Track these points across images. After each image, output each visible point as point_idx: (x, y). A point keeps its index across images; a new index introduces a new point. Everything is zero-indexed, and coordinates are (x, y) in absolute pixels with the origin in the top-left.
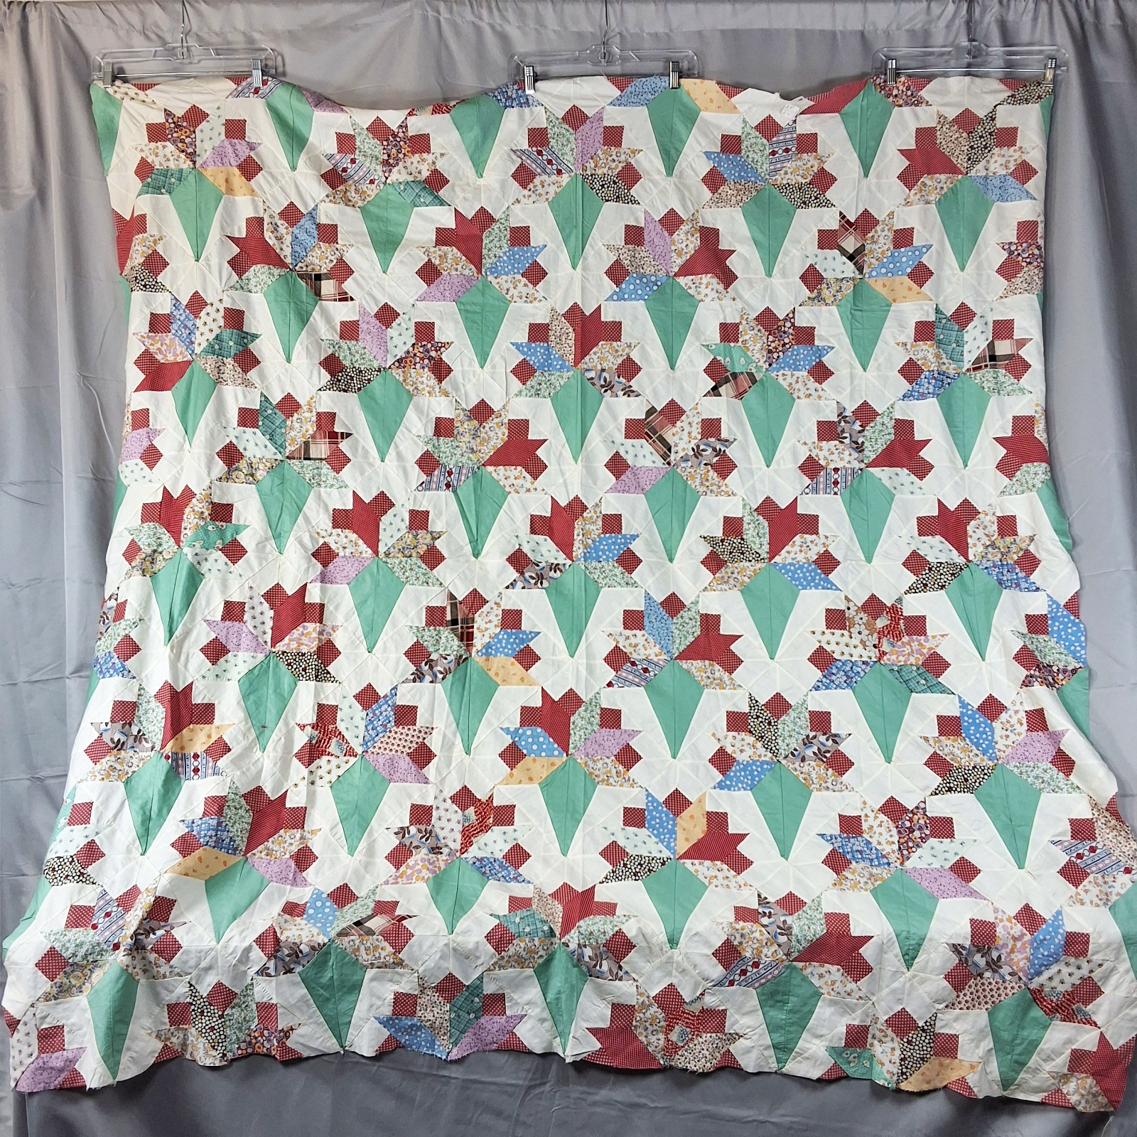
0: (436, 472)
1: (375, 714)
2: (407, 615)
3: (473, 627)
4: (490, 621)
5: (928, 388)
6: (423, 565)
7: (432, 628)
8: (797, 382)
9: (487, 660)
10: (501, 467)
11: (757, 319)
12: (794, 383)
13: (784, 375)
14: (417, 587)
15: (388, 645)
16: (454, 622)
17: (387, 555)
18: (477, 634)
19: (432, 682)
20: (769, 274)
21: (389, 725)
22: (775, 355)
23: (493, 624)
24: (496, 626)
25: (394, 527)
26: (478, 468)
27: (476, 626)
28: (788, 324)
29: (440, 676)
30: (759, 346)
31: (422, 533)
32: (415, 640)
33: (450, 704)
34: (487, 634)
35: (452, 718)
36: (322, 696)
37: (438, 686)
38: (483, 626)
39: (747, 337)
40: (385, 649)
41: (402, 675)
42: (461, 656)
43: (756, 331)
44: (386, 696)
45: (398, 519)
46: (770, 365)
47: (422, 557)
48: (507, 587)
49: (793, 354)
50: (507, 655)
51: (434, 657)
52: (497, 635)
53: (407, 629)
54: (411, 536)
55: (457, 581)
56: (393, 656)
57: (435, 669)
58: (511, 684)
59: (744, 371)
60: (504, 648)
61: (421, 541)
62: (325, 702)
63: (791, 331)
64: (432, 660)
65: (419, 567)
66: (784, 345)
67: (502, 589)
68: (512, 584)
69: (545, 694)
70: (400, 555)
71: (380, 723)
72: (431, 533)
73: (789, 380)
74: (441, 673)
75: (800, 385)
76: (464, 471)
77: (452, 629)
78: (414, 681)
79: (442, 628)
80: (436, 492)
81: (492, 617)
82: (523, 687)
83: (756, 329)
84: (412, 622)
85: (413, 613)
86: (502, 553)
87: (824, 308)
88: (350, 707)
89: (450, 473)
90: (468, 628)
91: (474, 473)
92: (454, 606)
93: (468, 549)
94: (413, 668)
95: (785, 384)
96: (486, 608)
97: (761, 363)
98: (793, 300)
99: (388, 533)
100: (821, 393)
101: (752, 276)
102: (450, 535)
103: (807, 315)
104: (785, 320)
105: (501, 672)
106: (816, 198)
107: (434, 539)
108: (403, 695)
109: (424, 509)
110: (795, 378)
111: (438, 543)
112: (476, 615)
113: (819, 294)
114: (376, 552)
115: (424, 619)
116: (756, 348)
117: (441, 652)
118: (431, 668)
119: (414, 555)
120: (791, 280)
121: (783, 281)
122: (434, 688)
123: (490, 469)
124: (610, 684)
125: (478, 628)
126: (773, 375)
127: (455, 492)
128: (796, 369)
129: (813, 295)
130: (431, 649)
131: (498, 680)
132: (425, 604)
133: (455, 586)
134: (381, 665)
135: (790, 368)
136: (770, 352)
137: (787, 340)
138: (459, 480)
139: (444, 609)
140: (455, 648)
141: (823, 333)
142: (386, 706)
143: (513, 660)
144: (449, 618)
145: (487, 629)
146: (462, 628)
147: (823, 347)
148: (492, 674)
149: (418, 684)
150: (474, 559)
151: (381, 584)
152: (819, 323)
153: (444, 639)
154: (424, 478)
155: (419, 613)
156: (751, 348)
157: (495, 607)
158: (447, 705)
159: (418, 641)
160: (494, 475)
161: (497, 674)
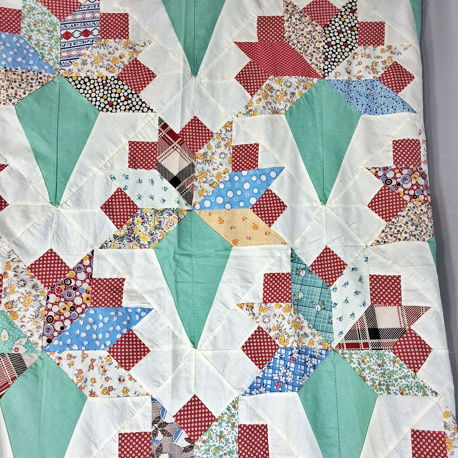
5: (285, 375)
8: (91, 367)
11: (32, 268)
12: (85, 369)
13: (70, 356)
20: (55, 201)
22: (58, 326)
28: (82, 276)
30: (32, 311)
39: (14, 297)
43: (28, 288)
46: (49, 341)
49: (86, 323)
59: (6, 351)
63: (86, 286)
66: (73, 308)
73: (78, 364)
75: (96, 373)
83: (30, 284)
87: (138, 251)
95: (71, 373)
97: (35, 338)
98: (91, 241)
100: (128, 384)
101: (30, 203)
103: (112, 261)
104: (78, 269)
106: (127, 99)
110: (88, 361)
113: (131, 231)
116: (28, 314)
120: (88, 210)
121: (76, 211)
126: (54, 356)
128: (93, 347)
129: (122, 233)
135: (80, 344)
136: (50, 320)
137: (78, 301)
141: (136, 287)
147: (135, 309)
152: (130, 273)
156: (20, 314)
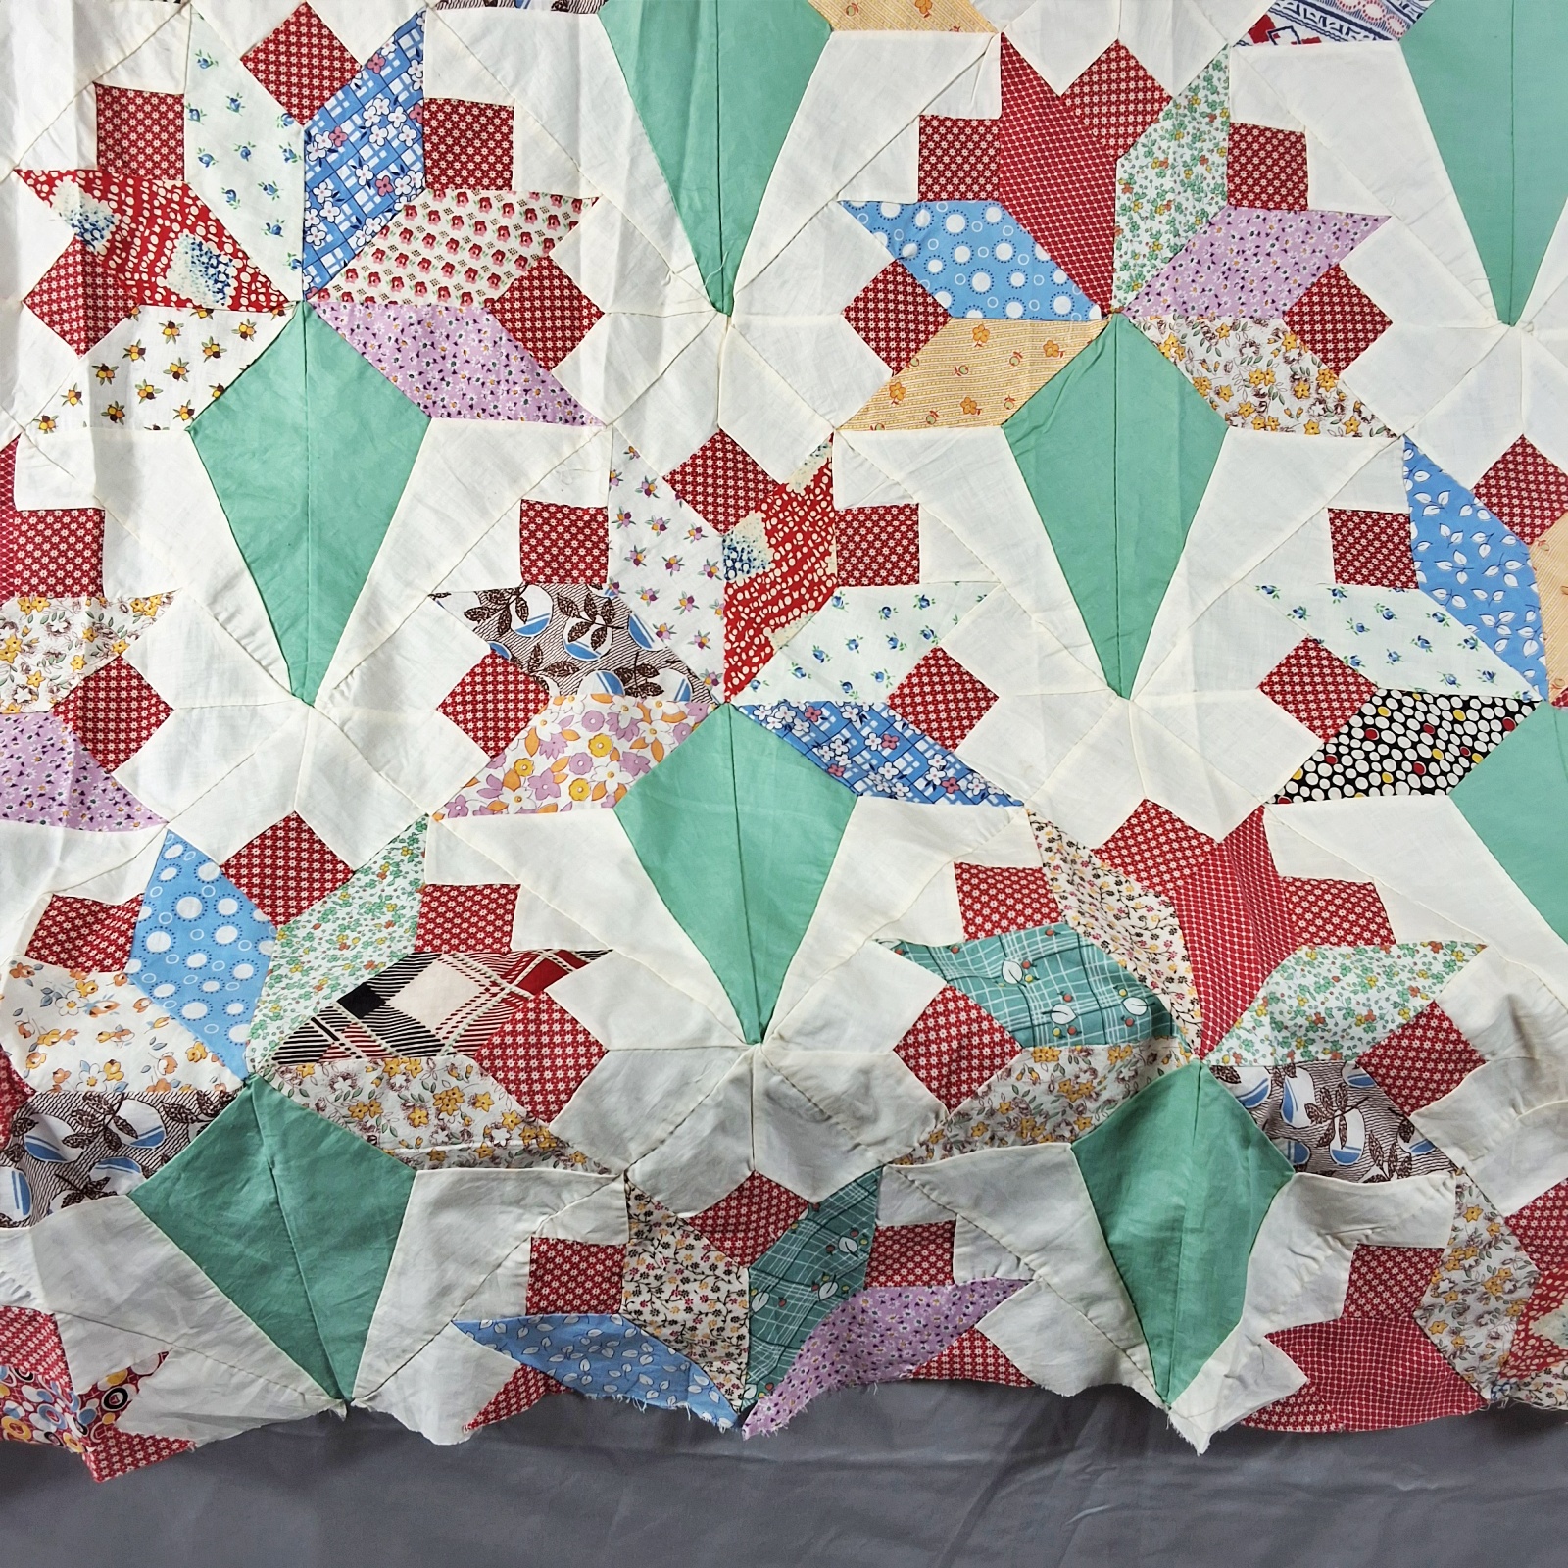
1: (338, 137)
19: (560, 7)
21: (401, 185)
33: (643, 104)
35: (650, 163)
36: (113, 56)
44: (376, 62)
58: (881, 26)
62: (123, 80)
69: (1013, 65)
71: (365, 174)
82: (926, 37)
88: (235, 104)
108: (450, 59)
122: (574, 35)
124: (1263, 31)
131: (830, 7)
142: (382, 104)
149: (504, 13)
158: (628, 108)
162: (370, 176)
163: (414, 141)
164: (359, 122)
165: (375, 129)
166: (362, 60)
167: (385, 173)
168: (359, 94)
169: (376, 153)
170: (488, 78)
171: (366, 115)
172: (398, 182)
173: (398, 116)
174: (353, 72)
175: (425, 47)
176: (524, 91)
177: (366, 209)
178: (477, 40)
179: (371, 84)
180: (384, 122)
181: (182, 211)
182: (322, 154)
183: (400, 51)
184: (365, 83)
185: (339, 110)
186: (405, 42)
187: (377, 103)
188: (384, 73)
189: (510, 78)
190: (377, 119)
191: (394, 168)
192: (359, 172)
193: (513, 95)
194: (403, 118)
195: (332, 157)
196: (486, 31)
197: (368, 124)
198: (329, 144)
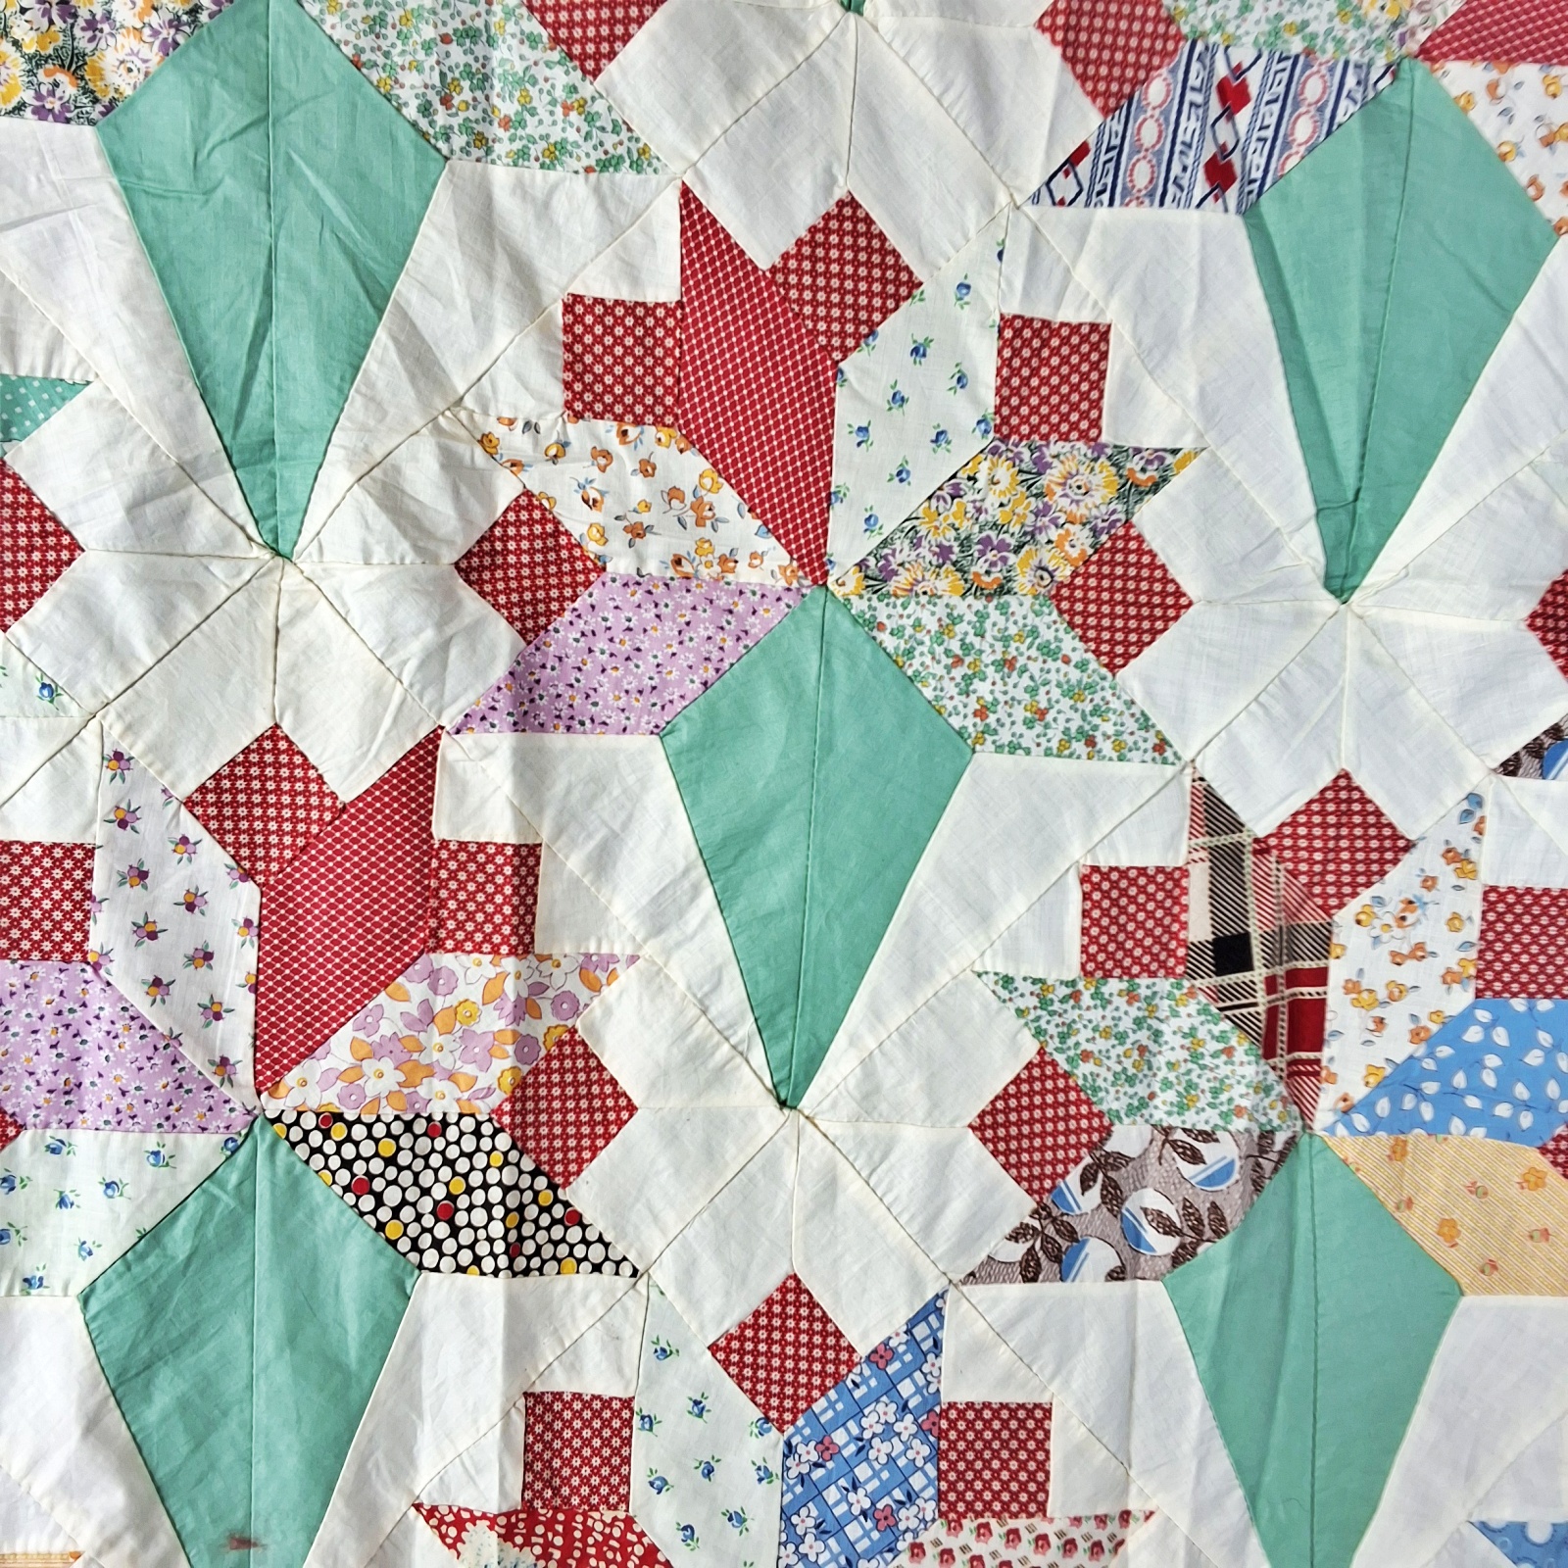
0: (1156, 90)
1: (826, 1447)
2: (985, 918)
3: (1320, 977)
4: (1419, 952)
6: (1071, 644)
7: (1114, 986)
9: (1398, 1152)
10: (1528, 72)
14: (1037, 762)
15: (888, 1077)
16: (1230, 952)
17: (877, 576)
18: (1341, 1014)
19: (1116, 1275)
21: (907, 1518)
23: (1434, 968)
24: (1449, 978)
25: (915, 421)
26: (1393, 69)
27: (1338, 971)
29: (1165, 1245)
31: (1066, 456)
32: (1029, 1050)
33: (1216, 1395)
34: (1398, 1017)
35: (1221, 1463)
36: (548, 1351)
37: (1152, 1295)
38: (1380, 975)
40: (869, 1096)
41: (967, 1239)
42: (1267, 1135)
44: (882, 1355)
45: (937, 369)
47: (1061, 596)
48: (1511, 767)
50: (1506, 1132)
51: (1127, 1139)
52: (1453, 1027)
53: (984, 989)
54: (1004, 473)
55: (1250, 735)
56: (914, 1139)
57: (1132, 1205)
58: (1524, 1286)
60: (1491, 1097)
61: (1060, 502)
62: (562, 1383)
64: (1119, 1160)
65: (1048, 651)
67: (1478, 773)
68: (1535, 749)
70: (945, 583)
71: (860, 1500)
72: (1118, 456)
74: (1167, 1228)
76: (1313, 89)
77: (1219, 993)
78: (1030, 1271)
79: (1164, 985)
80: (1148, 213)
81: (1429, 929)
84: (1013, 952)
85: (1014, 909)
86: (1507, 583)
88: (699, 1407)
89: (1233, 96)
90: (1295, 978)
91: (1373, 105)
92: (1226, 862)
93: (1305, 550)
94: (1018, 1205)
96: (1399, 880)
99: (884, 452)
102: (1215, 466)
105: (1465, 1213)
107: (1132, 492)
108: (977, 1352)
109: (1086, 316)
111: (1152, 519)
112: (1344, 917)
114: (813, 561)
115: (1074, 941)
117: (1160, 1114)
118: (1113, 1197)
119: (1023, 581)
123: (1462, 76)
125: (1352, 987)
127: (1249, 212)
130: (1111, 1101)
131: (1458, 1262)
132: (1078, 854)
133: (1236, 755)
134: (852, 1186)
138: (1277, 141)
139: (1173, 879)
140: (1240, 1094)
142: (886, 1410)
143: (1543, 1163)
144: (1199, 927)
145: (1398, 992)
146: (1271, 984)
148: (1420, 1225)
149: (1047, 1290)
150: (1328, 603)
151: (847, 739)
153: (1172, 1049)
154: (1086, 121)
155: (1045, 906)
157: (1447, 875)
158: (1196, 1396)
159: (1043, 1060)
160: (1485, 118)
161: (1448, 1230)
162: (866, 1504)
163: (926, 1460)
164: (855, 1431)
165: (876, 1442)
166: (863, 1350)
167: (887, 1500)
168: (857, 1394)
169: (876, 1474)
170: (1024, 1370)
171: (865, 1422)
172: (903, 1513)
173: (907, 1426)
174: (851, 1365)
175: (943, 1335)
176: (1067, 1382)
177: (860, 1547)
178: (1012, 1324)
179: (873, 1383)
180: (889, 1432)
181: (623, 1550)
182: (805, 1469)
183: (913, 1342)
184: (865, 1381)
185: (830, 1414)
186: (921, 1331)
187: (881, 1407)
188: (890, 1370)
189: (1049, 1370)
190: (879, 1429)
191: (898, 1495)
192: (852, 1497)
193: (1053, 1388)
194: (914, 1429)
195: (818, 1473)
196: (1023, 1314)
197: (867, 1435)
198: (814, 1457)
